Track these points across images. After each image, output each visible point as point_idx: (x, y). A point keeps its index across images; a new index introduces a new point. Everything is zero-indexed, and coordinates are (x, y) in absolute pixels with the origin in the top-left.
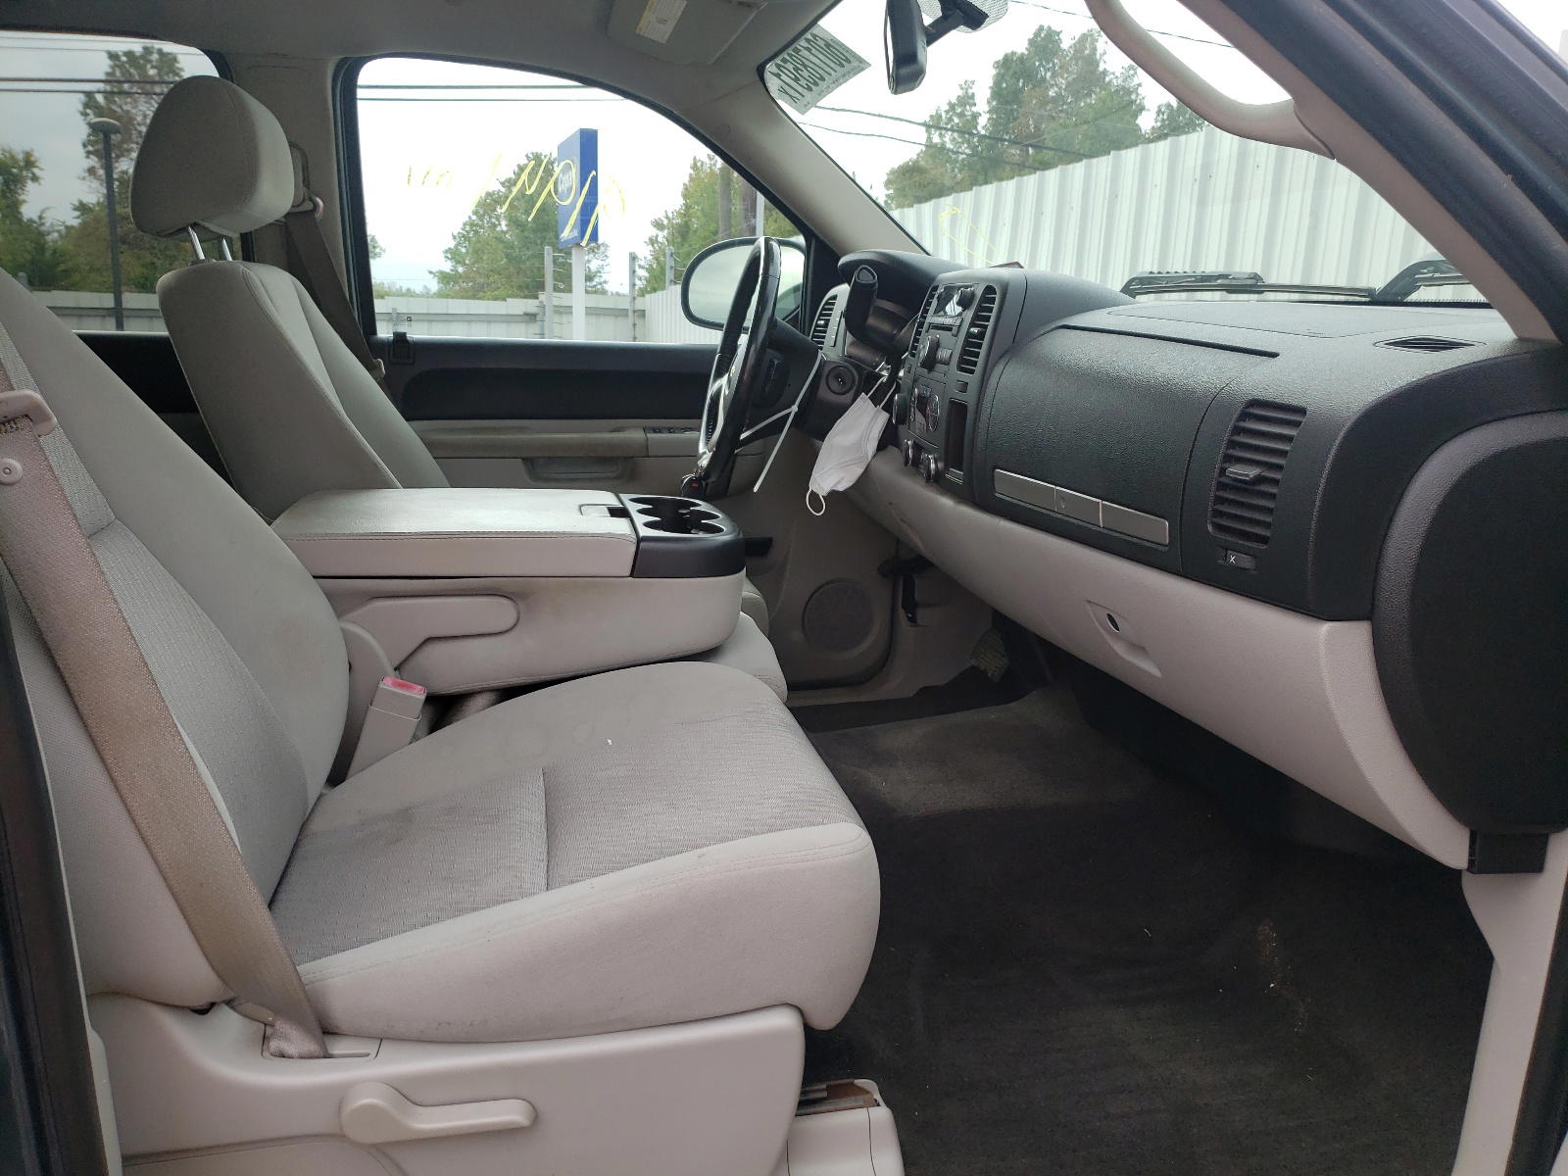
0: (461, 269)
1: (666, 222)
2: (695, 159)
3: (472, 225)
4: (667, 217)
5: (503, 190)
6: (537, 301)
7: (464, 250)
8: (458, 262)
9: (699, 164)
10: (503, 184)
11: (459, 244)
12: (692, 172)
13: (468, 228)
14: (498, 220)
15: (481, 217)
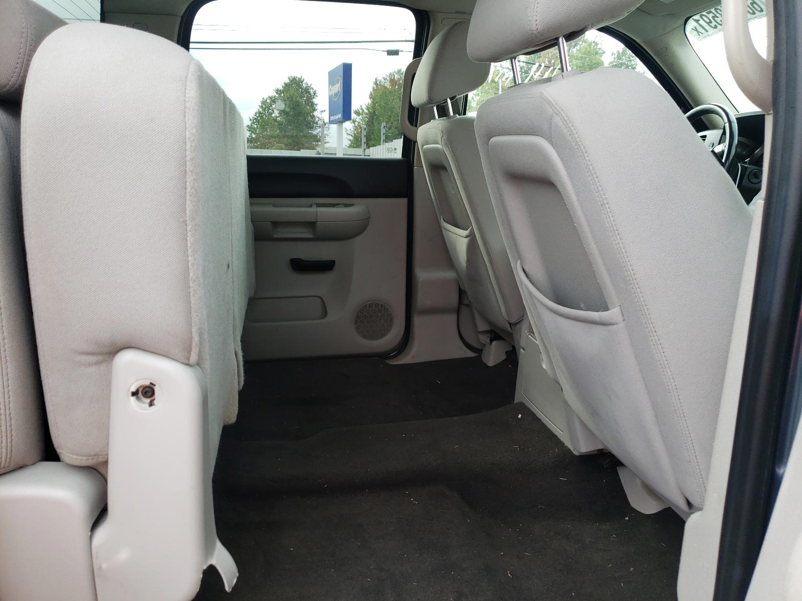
0: (254, 136)
1: (361, 111)
2: (376, 79)
3: (260, 113)
4: (362, 109)
5: (277, 95)
6: (315, 151)
7: (255, 126)
8: (252, 132)
9: (378, 82)
10: (277, 93)
11: (253, 123)
12: (374, 86)
13: (258, 115)
14: (273, 111)
15: (264, 110)
